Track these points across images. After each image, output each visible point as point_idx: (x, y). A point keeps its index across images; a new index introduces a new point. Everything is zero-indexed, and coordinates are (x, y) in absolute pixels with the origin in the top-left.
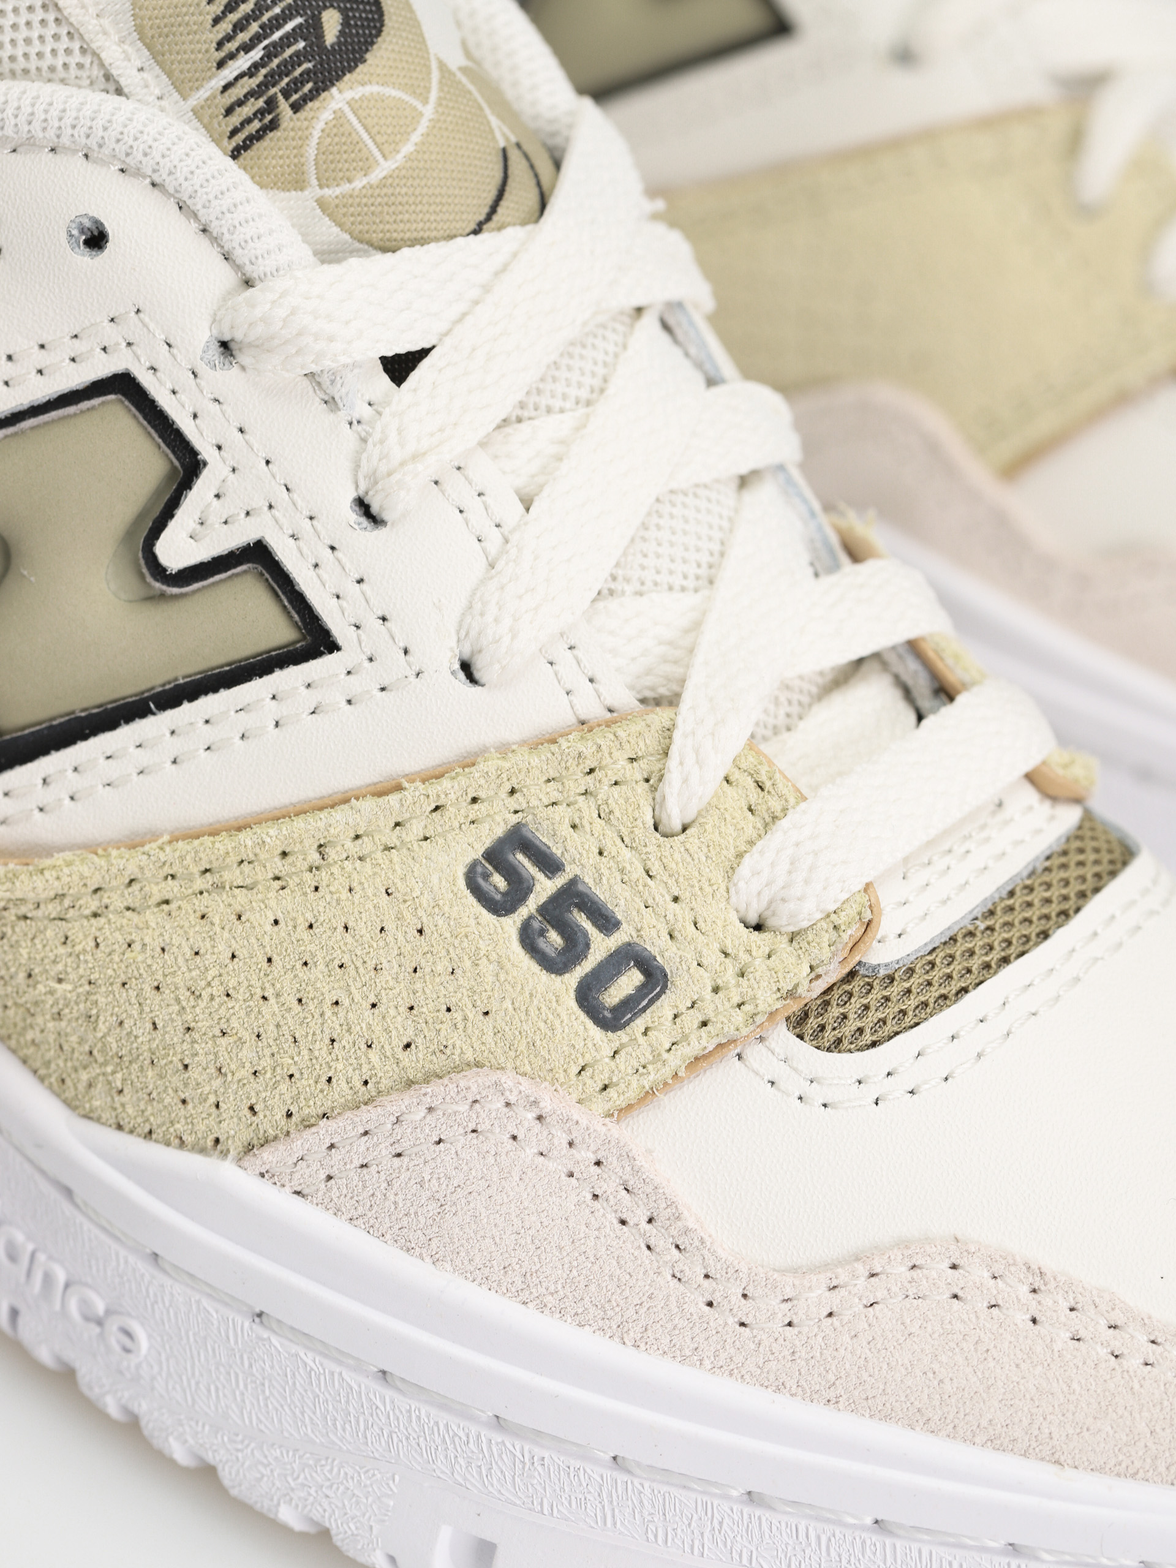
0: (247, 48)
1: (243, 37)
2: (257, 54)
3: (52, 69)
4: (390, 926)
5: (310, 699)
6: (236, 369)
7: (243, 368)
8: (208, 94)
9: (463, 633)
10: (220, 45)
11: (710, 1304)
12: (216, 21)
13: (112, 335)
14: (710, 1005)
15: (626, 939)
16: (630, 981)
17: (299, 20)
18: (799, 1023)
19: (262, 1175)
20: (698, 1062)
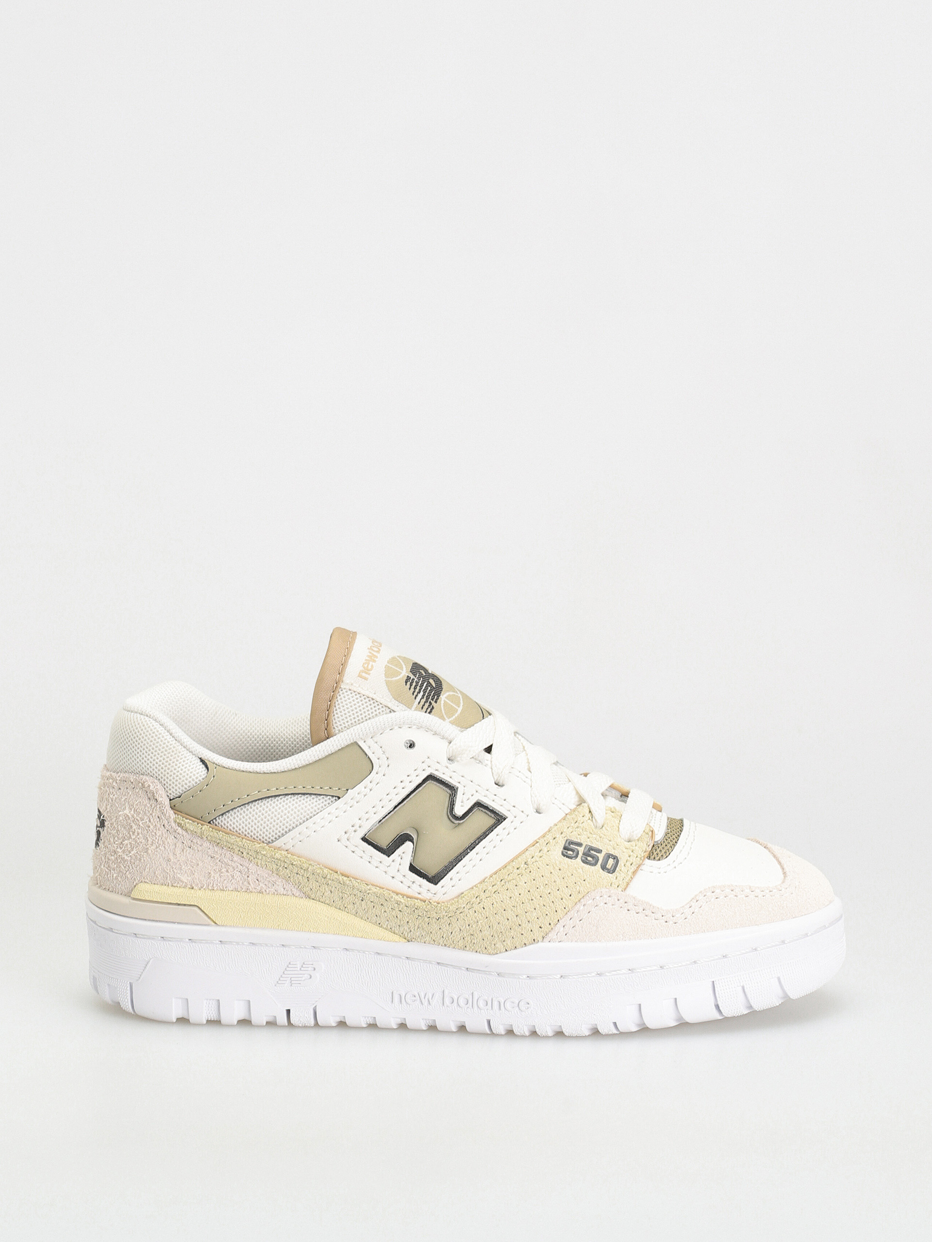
0: (419, 692)
1: (417, 690)
2: (422, 693)
3: (379, 713)
4: (552, 871)
5: (506, 832)
6: (456, 763)
7: (458, 761)
8: (416, 706)
9: (533, 802)
10: (413, 694)
11: (666, 922)
12: (410, 689)
13: (425, 766)
14: (631, 860)
15: (605, 853)
16: (611, 862)
17: (426, 683)
18: (649, 858)
19: (549, 942)
20: (634, 873)
